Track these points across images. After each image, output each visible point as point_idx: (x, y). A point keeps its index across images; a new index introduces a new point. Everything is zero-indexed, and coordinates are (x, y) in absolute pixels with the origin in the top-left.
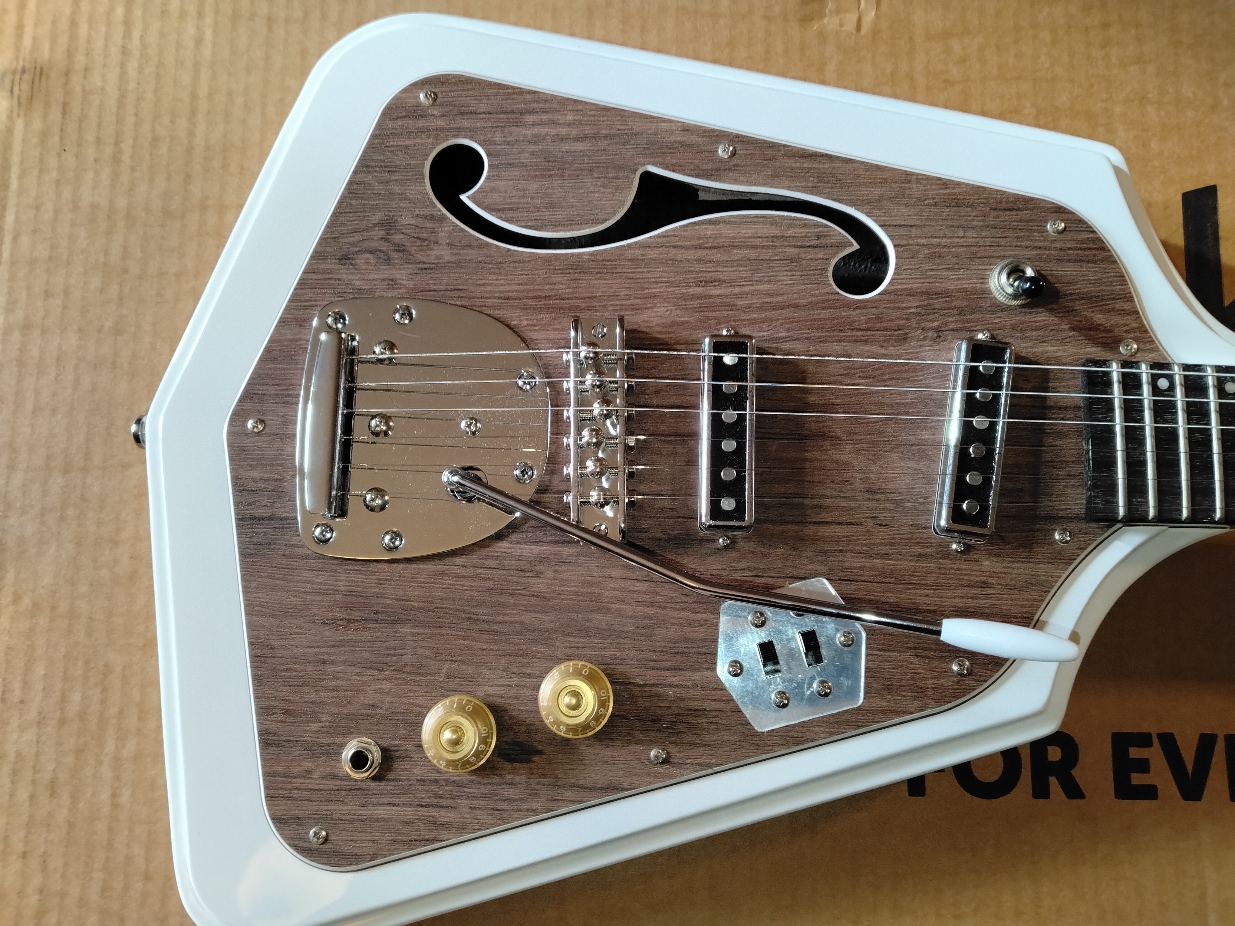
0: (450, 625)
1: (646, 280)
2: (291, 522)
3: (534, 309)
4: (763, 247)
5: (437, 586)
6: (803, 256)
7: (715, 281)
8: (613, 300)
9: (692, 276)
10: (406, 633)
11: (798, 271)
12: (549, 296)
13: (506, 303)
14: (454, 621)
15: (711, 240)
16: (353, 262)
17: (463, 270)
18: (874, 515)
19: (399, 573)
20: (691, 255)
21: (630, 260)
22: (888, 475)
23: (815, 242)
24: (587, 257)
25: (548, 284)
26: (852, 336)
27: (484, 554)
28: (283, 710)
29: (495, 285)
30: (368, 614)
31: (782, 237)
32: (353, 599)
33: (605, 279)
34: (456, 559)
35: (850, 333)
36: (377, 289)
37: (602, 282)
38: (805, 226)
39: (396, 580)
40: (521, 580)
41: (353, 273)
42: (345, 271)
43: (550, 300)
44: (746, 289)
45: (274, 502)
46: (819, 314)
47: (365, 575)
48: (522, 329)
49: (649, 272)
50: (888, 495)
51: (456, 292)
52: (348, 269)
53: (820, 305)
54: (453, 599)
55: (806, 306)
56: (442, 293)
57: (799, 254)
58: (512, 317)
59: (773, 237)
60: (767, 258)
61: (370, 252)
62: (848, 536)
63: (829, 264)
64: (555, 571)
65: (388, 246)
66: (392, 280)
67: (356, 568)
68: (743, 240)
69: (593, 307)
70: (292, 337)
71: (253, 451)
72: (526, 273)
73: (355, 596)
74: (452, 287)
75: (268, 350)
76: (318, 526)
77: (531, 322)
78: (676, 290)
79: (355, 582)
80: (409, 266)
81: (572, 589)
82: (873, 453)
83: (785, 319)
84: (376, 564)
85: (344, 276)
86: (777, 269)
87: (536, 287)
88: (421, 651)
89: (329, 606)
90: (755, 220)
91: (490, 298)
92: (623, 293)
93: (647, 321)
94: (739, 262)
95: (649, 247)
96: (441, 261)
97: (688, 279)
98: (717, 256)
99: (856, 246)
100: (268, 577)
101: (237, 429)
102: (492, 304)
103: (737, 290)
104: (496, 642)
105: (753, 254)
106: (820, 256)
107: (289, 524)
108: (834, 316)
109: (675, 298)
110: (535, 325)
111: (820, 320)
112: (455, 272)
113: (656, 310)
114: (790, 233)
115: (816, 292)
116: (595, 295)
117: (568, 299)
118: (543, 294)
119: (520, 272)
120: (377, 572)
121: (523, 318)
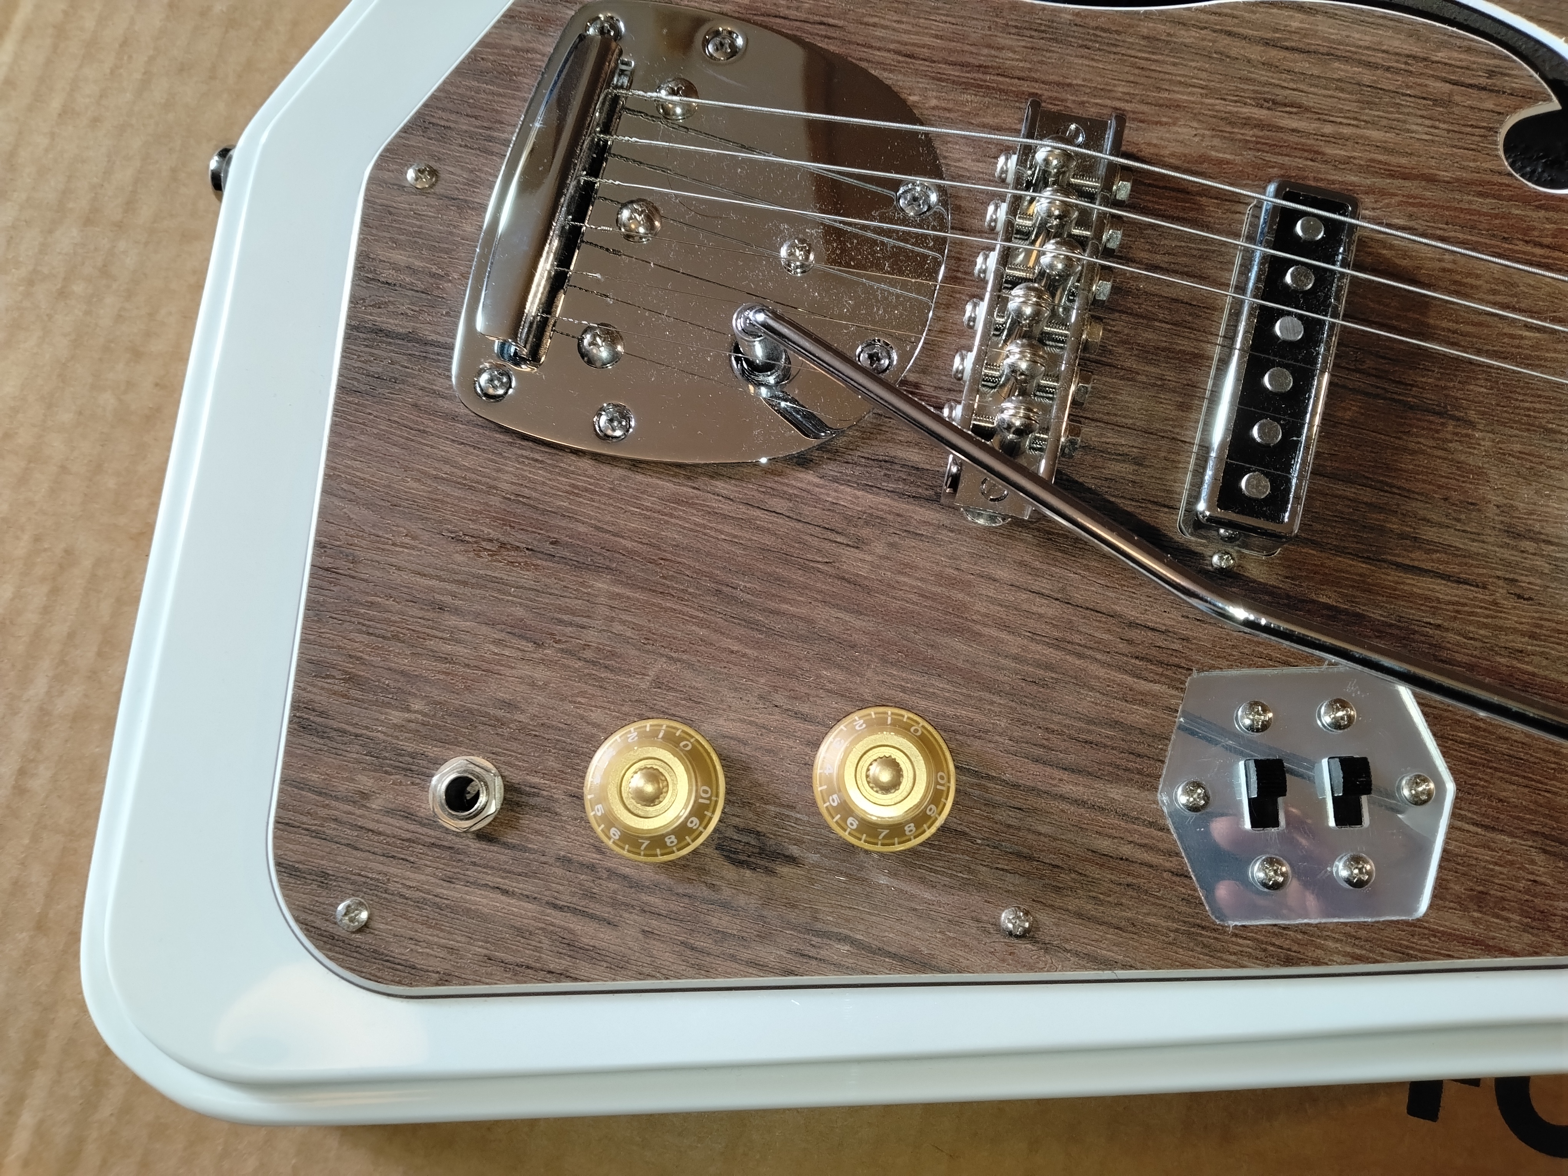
0: (682, 595)
1: (1167, 76)
2: (443, 351)
3: (954, 82)
4: (1388, 69)
5: (673, 520)
6: (1457, 98)
7: (1292, 106)
8: (1101, 97)
9: (1251, 88)
10: (599, 590)
11: (1444, 122)
12: (986, 67)
13: (907, 63)
14: (691, 590)
15: (1296, 37)
18: (1512, 576)
20: (1255, 53)
21: (1144, 38)
22: (1549, 510)
23: (1483, 81)
24: (1070, 17)
25: (989, 46)
26: (1524, 253)
27: (769, 485)
28: (346, 673)
29: (894, 30)
30: (539, 541)
31: (1425, 59)
32: (519, 510)
33: (1093, 59)
34: (718, 483)
35: (1521, 247)
37: (1086, 62)
38: (1469, 50)
39: (603, 494)
40: (827, 545)
43: (985, 74)
44: (1346, 131)
45: (420, 312)
46: (1470, 202)
47: (550, 472)
48: (926, 112)
49: (1175, 64)
50: (1543, 545)
51: (822, 27)
53: (1474, 188)
54: (698, 551)
55: (1448, 182)
56: (798, 23)
57: (1450, 95)
58: (912, 88)
59: (1408, 56)
60: (1392, 88)
62: (1457, 603)
63: (1501, 122)
64: (892, 545)
67: (537, 456)
68: (1353, 49)
69: (1062, 101)
70: (519, 44)
71: (405, 217)
72: (953, 20)
73: (524, 504)
74: (817, 18)
75: (474, 57)
76: (487, 368)
77: (943, 106)
78: (1219, 104)
79: (530, 480)
81: (915, 583)
82: (1528, 465)
83: (1408, 196)
84: (573, 457)
86: (1406, 110)
88: (617, 628)
89: (474, 511)
90: (1381, 21)
91: (879, 49)
92: (1120, 90)
93: (1155, 145)
94: (1340, 84)
95: (1184, 25)
97: (1244, 90)
98: (1302, 64)
99: (1555, 105)
100: (379, 437)
101: (387, 175)
102: (881, 60)
103: (1328, 129)
104: (758, 645)
105: (1367, 77)
106: (1489, 105)
107: (438, 354)
108: (1497, 211)
109: (1215, 117)
111: (1469, 212)
113: (1175, 129)
114: (1441, 55)
115: (1472, 164)
116: (1069, 81)
117: (1019, 79)
118: (977, 63)
119: (944, 18)
120: (573, 473)
121: (930, 93)
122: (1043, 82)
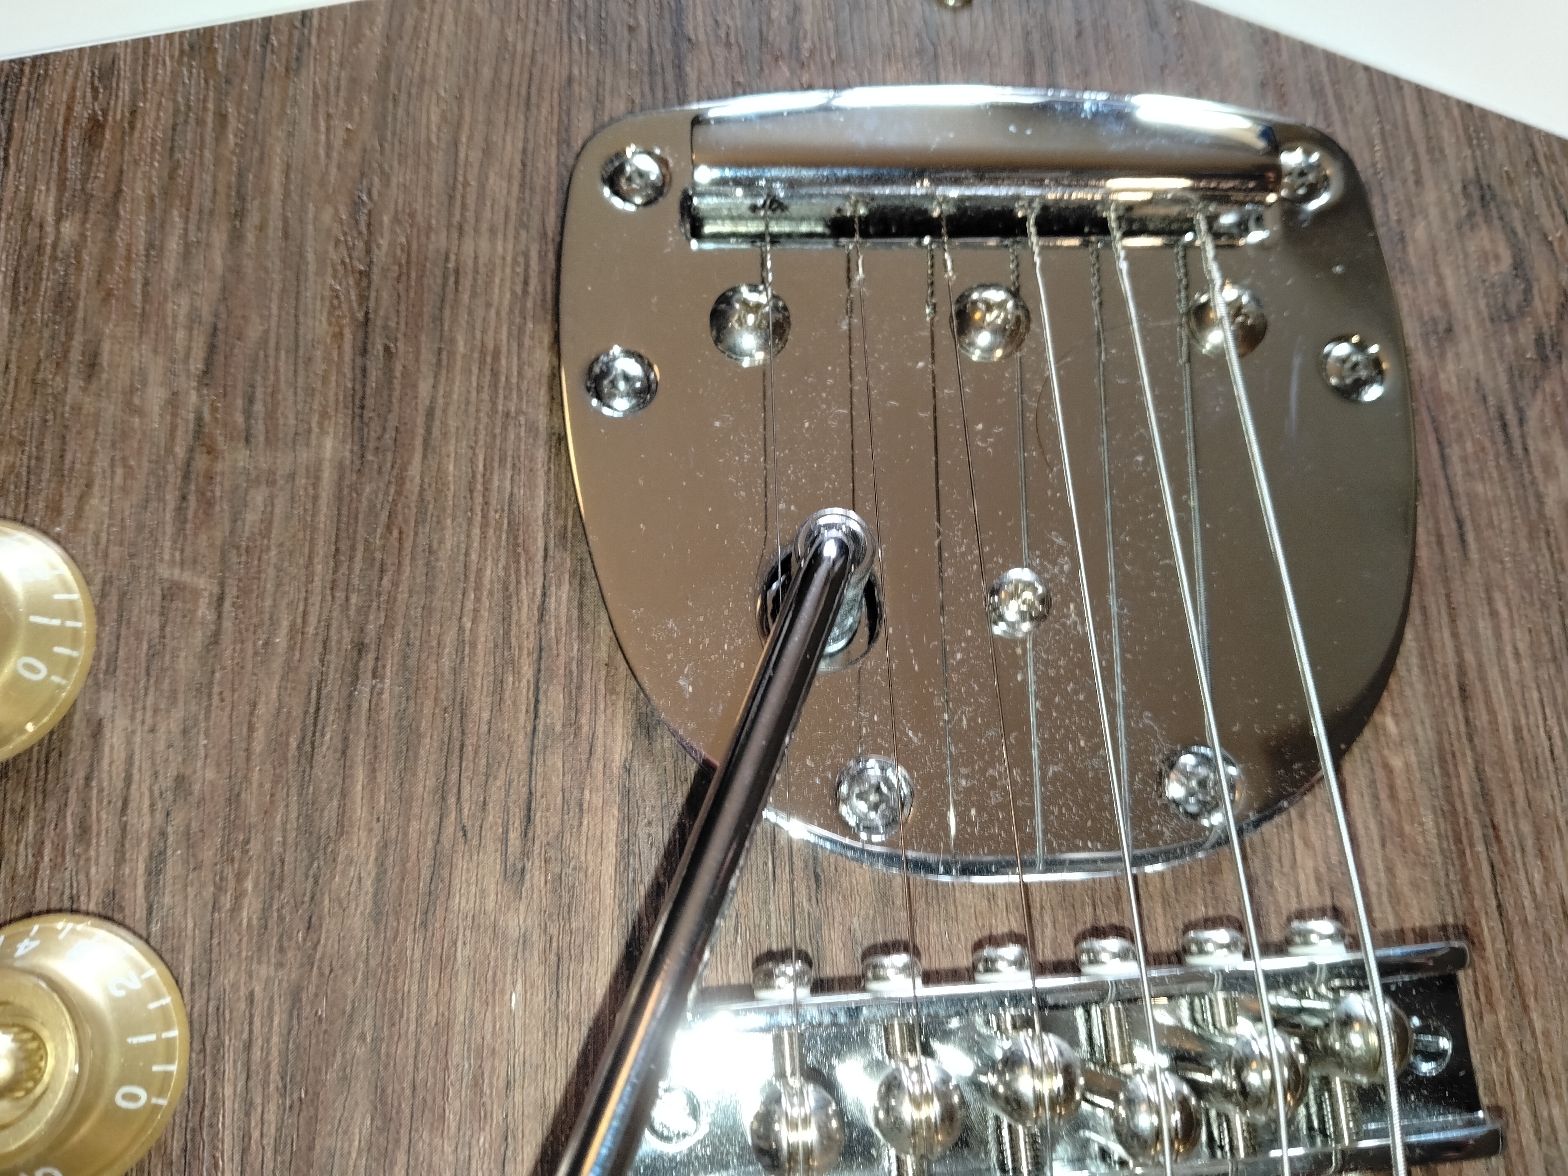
0: (341, 586)
3: (1447, 788)
5: (476, 529)
8: (1526, 1076)
10: (321, 445)
12: (1498, 838)
13: (1449, 692)
16: (1479, 219)
17: (1524, 545)
25: (1538, 833)
29: (1500, 651)
30: (386, 327)
34: (566, 587)
36: (1415, 289)
39: (495, 403)
40: (495, 817)
41: (1444, 217)
42: (1448, 197)
43: (1486, 840)
51: (1454, 526)
52: (1456, 205)
56: (1442, 483)
58: (1407, 713)
61: (1519, 266)
65: (1547, 315)
66: (1449, 330)
69: (1490, 1003)
73: (445, 287)
74: (1465, 512)
77: (1400, 782)
80: (1503, 379)
85: (1430, 196)
87: (1519, 791)
88: (258, 497)
91: (1455, 635)
92: (1556, 1111)
96: (1538, 472)
110: (1393, 796)
112: (1513, 519)
116: (1532, 1003)
117: (1499, 906)
118: (1499, 818)
119: (1556, 732)
121: (1410, 751)
122: (1510, 955)
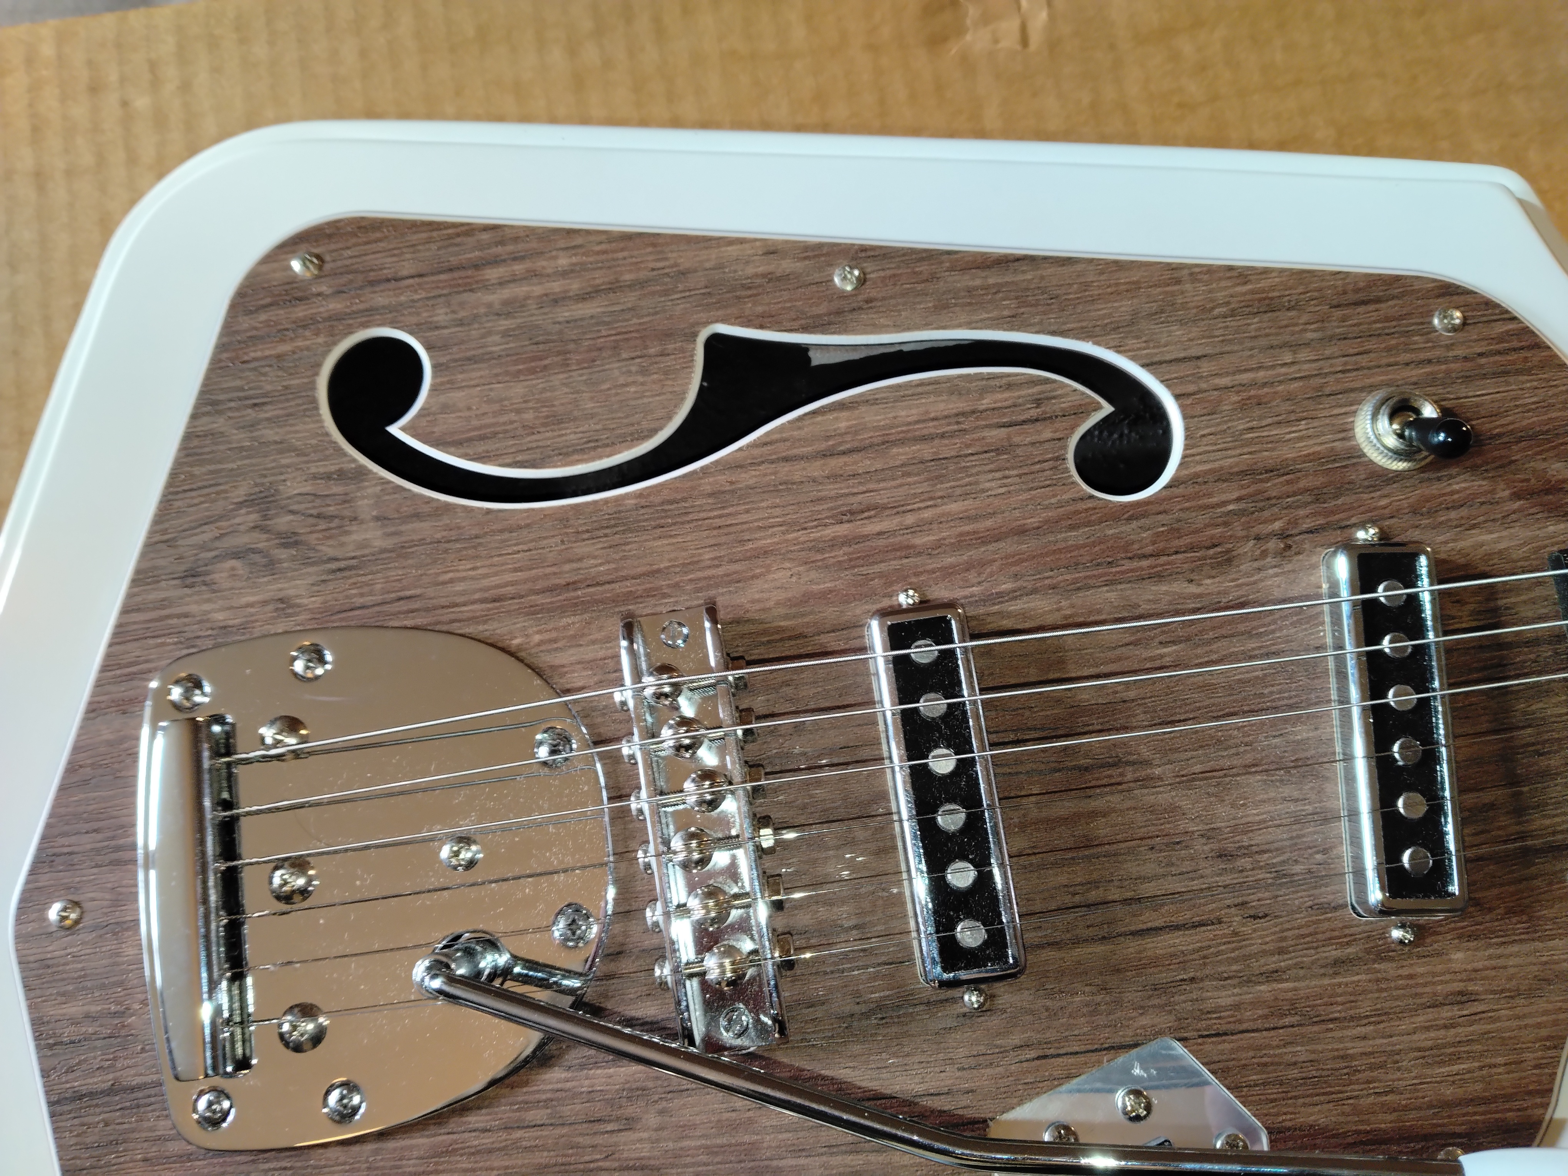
1: (745, 526)
2: (152, 1091)
3: (549, 611)
4: (942, 436)
6: (1017, 440)
7: (869, 510)
8: (692, 571)
9: (825, 506)
11: (1013, 468)
12: (574, 583)
13: (497, 608)
15: (848, 438)
16: (208, 579)
17: (410, 562)
18: (1240, 900)
19: (367, 1162)
20: (816, 469)
21: (710, 495)
22: (1249, 819)
23: (1034, 413)
24: (633, 502)
25: (570, 561)
26: (1132, 571)
27: (520, 1099)
29: (472, 578)
31: (973, 412)
33: (671, 536)
34: (469, 1119)
35: (1128, 565)
36: (257, 621)
37: (665, 542)
38: (1010, 386)
40: (599, 1140)
41: (209, 600)
42: (196, 598)
43: (576, 589)
44: (927, 514)
45: (115, 1059)
46: (1065, 540)
48: (533, 651)
49: (747, 511)
50: (1258, 857)
51: (402, 602)
52: (199, 593)
53: (1065, 523)
55: (1038, 528)
56: (377, 609)
57: (1009, 438)
58: (511, 633)
59: (957, 415)
60: (953, 453)
61: (237, 555)
62: (1201, 949)
63: (1065, 447)
64: (661, 1112)
65: (268, 540)
66: (281, 600)
67: (284, 1164)
68: (904, 428)
69: (656, 590)
70: (111, 737)
71: (64, 965)
72: (525, 547)
74: (393, 595)
75: (72, 768)
76: (201, 1093)
77: (546, 636)
78: (802, 536)
80: (310, 569)
81: (699, 1143)
82: (1214, 782)
83: (1006, 558)
84: (321, 1151)
85: (194, 608)
86: (974, 471)
87: (548, 570)
90: (920, 389)
91: (465, 604)
92: (707, 557)
93: (759, 601)
94: (906, 469)
95: (741, 467)
96: (366, 551)
97: (819, 512)
98: (865, 463)
99: (1107, 409)
101: (30, 928)
102: (470, 615)
103: (910, 519)
105: (926, 451)
106: (1047, 434)
107: (149, 1096)
108: (1092, 539)
109: (803, 550)
110: (555, 641)
111: (1069, 550)
112: (396, 568)
113: (771, 576)
114: (986, 402)
115: (1053, 501)
116: (655, 567)
117: (609, 583)
118: (562, 582)
119: (515, 548)
120: (325, 1166)
121: (530, 631)
122: (633, 578)
